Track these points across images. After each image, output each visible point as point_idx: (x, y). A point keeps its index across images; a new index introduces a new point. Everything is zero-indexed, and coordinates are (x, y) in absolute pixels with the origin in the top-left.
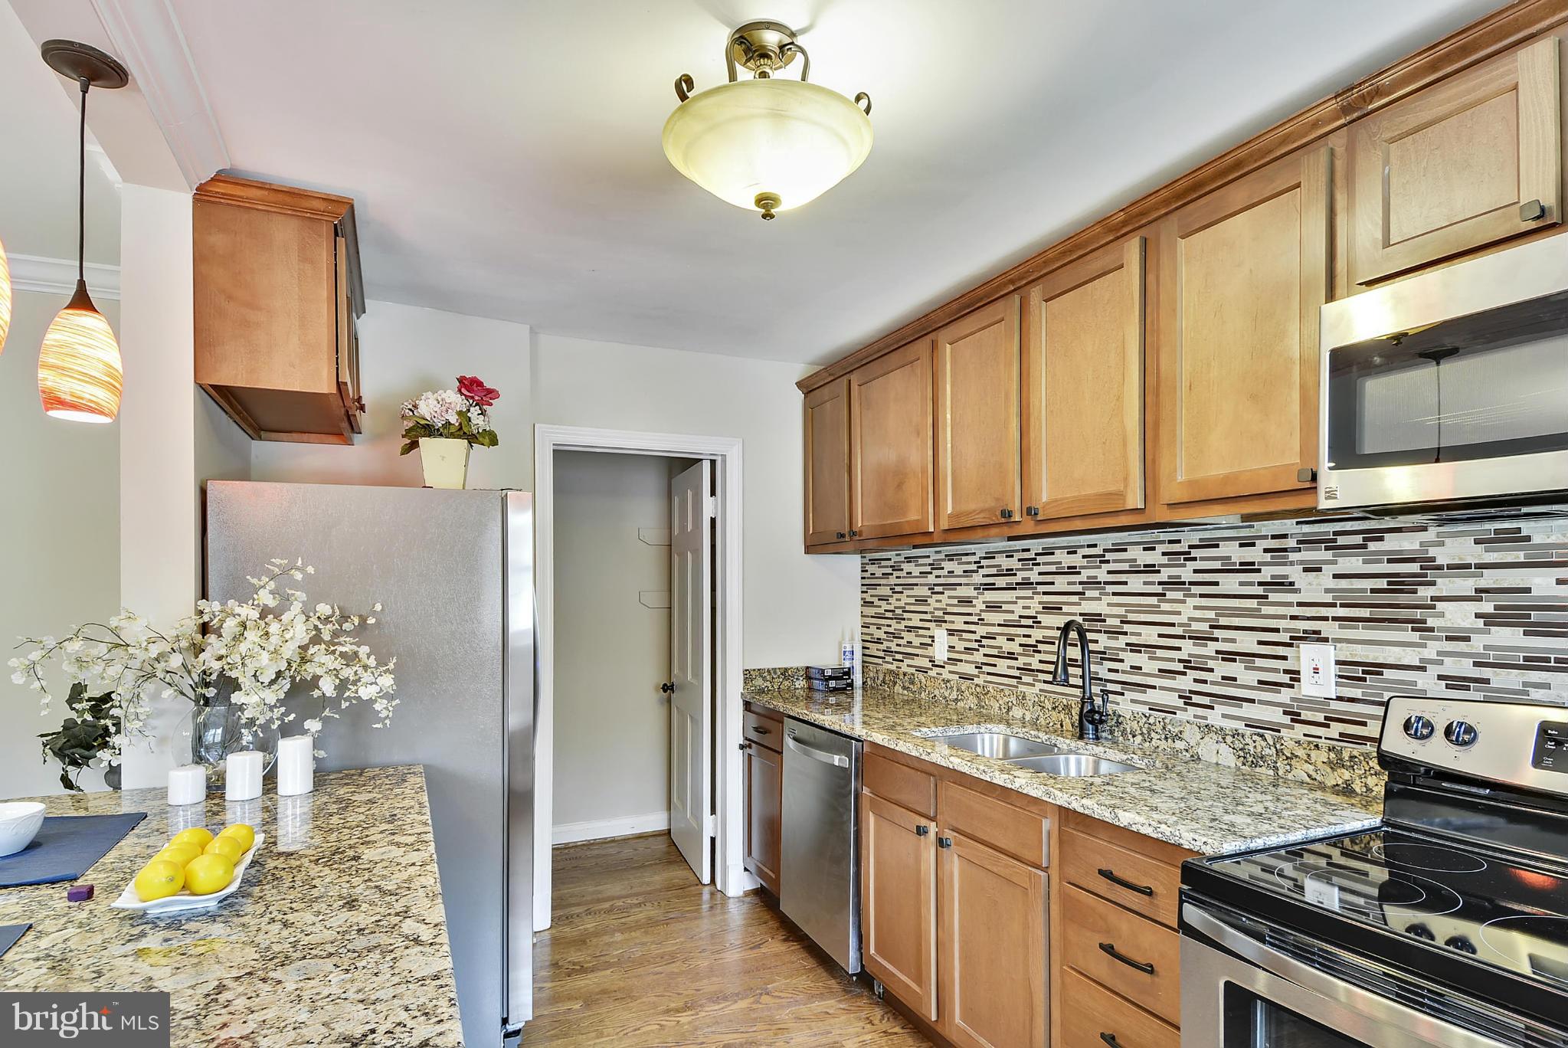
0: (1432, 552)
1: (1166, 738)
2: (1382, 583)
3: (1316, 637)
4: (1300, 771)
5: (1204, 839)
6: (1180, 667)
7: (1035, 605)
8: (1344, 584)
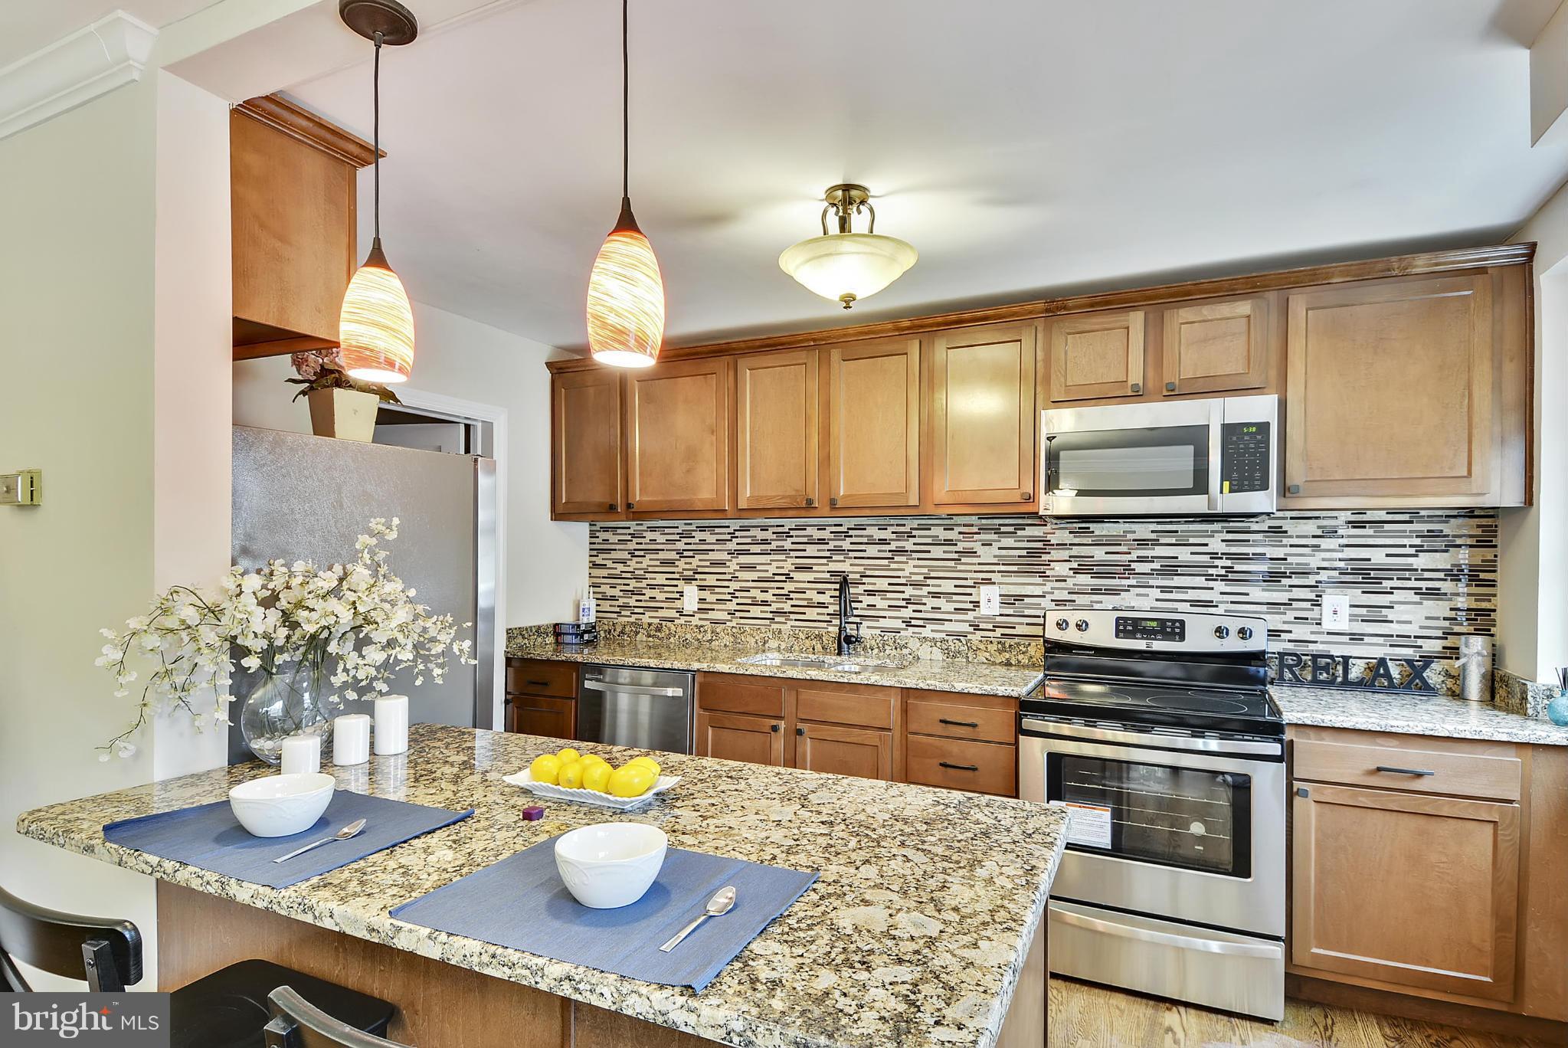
0: (1049, 537)
1: (896, 648)
2: (1024, 553)
3: (988, 582)
4: (982, 657)
5: (1012, 688)
6: (903, 603)
7: (788, 566)
8: (1004, 552)
